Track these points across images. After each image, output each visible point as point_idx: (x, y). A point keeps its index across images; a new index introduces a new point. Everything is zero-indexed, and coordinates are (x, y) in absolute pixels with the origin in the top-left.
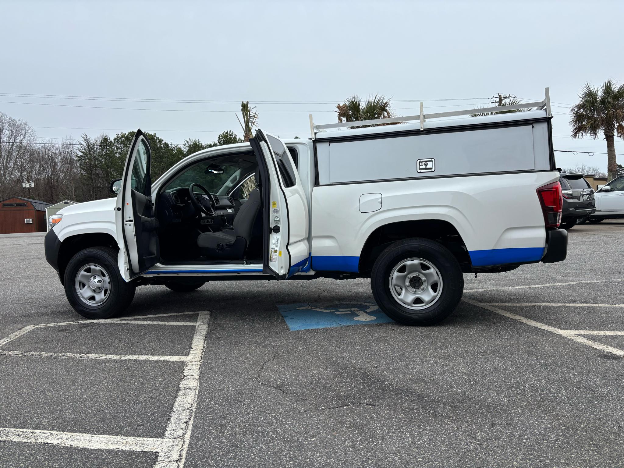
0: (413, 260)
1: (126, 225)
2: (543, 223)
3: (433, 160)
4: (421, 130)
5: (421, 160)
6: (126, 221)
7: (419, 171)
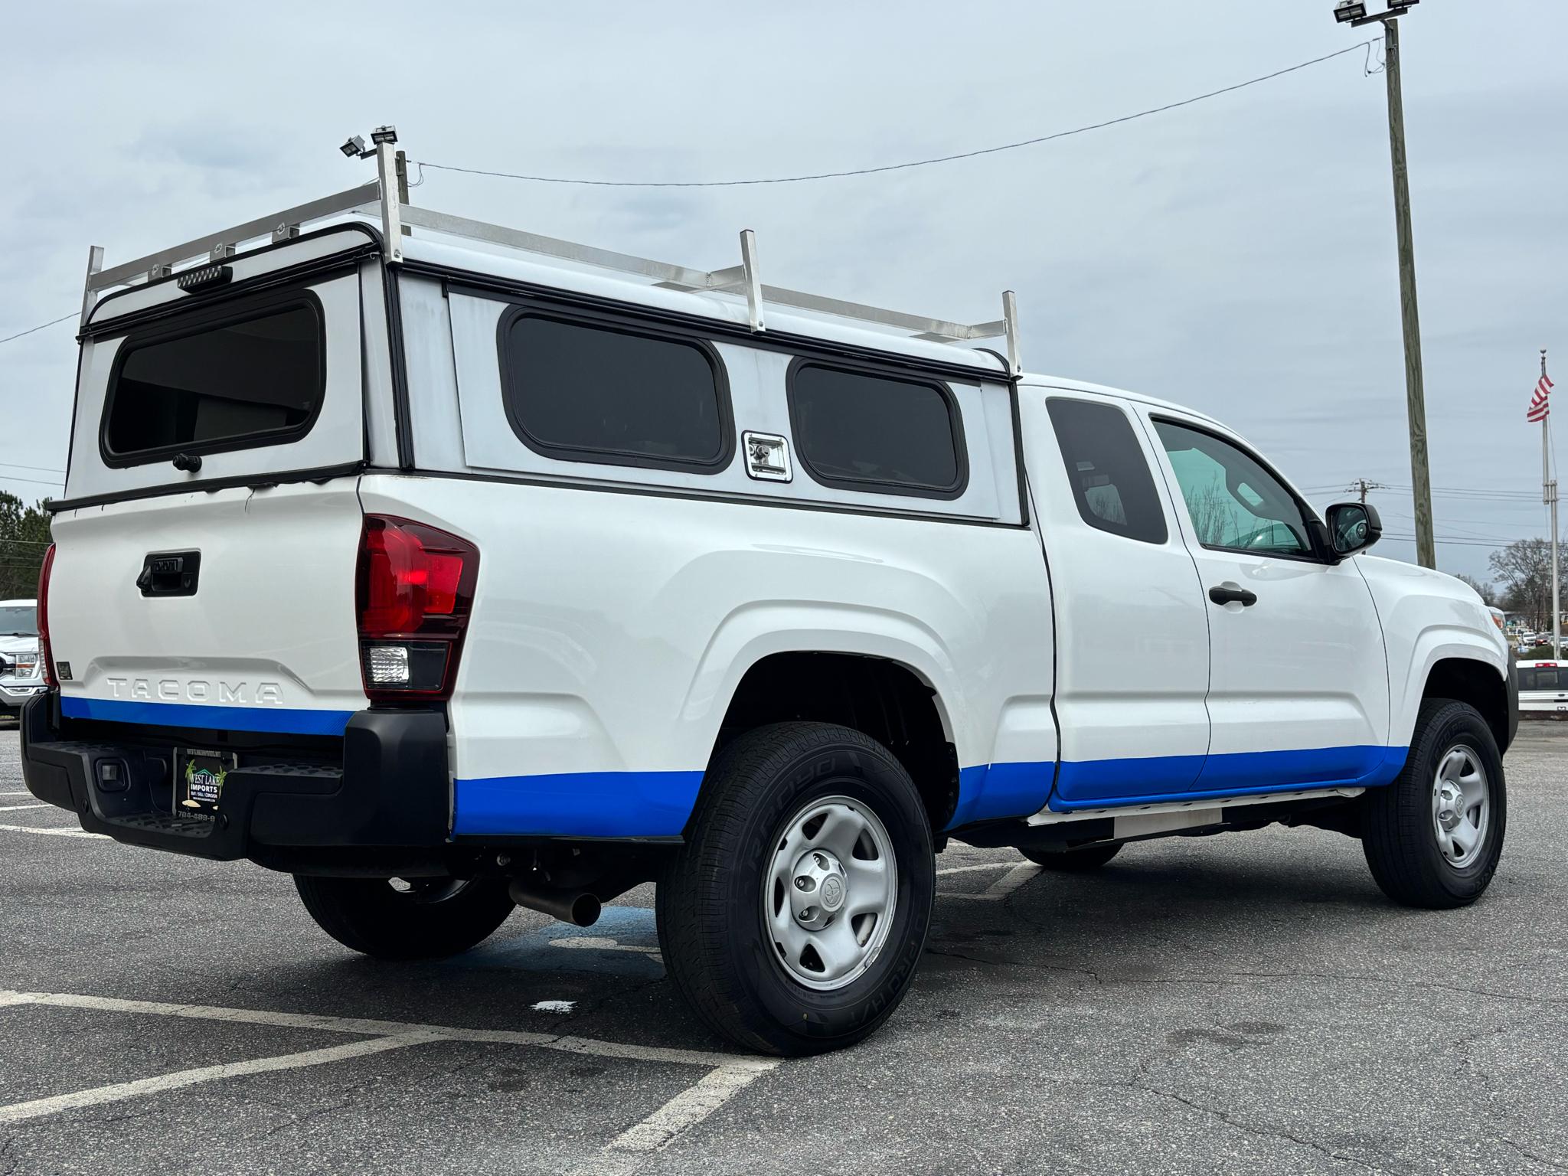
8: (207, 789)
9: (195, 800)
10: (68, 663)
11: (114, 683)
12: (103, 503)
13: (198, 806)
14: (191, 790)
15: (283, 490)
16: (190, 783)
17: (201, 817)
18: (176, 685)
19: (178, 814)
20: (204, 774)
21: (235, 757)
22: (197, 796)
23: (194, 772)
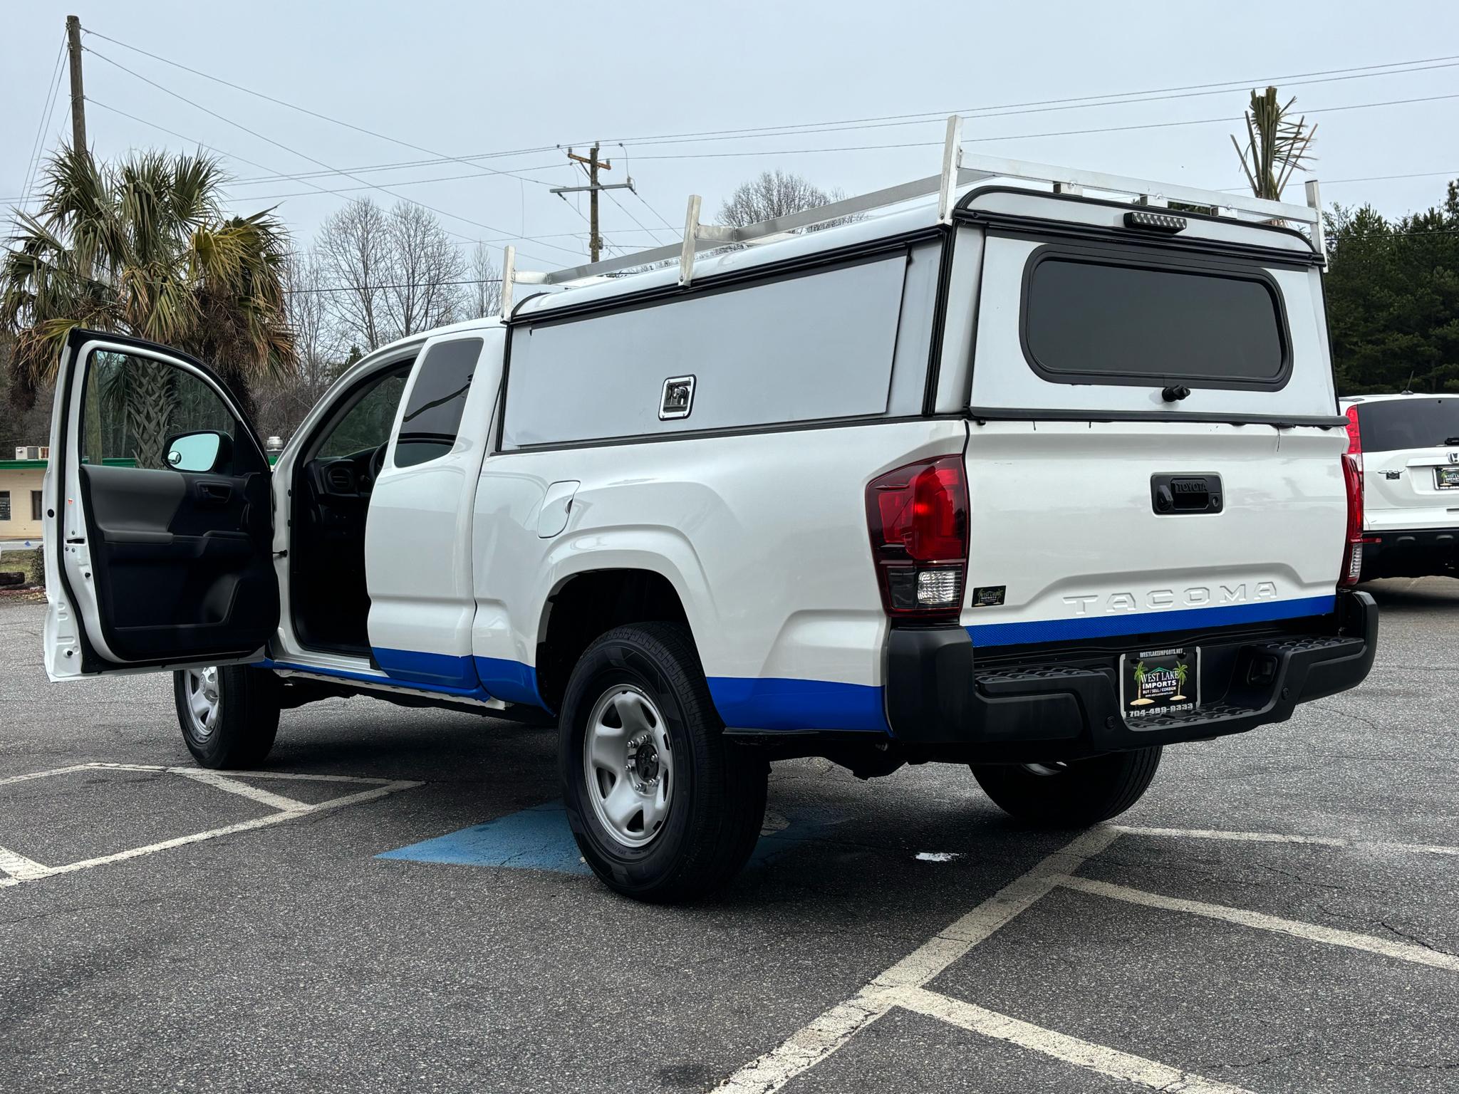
0: (624, 692)
1: (67, 550)
2: (876, 602)
3: (692, 379)
4: (680, 284)
5: (672, 381)
6: (69, 542)
7: (663, 414)
8: (1165, 684)
9: (1148, 698)
10: (1003, 588)
11: (1074, 602)
12: (1090, 420)
13: (1152, 701)
14: (1142, 690)
15: (1298, 431)
16: (1142, 684)
17: (1158, 710)
18: (1170, 594)
19: (1128, 715)
20: (1160, 672)
21: (1198, 650)
22: (1152, 693)
23: (1145, 673)
